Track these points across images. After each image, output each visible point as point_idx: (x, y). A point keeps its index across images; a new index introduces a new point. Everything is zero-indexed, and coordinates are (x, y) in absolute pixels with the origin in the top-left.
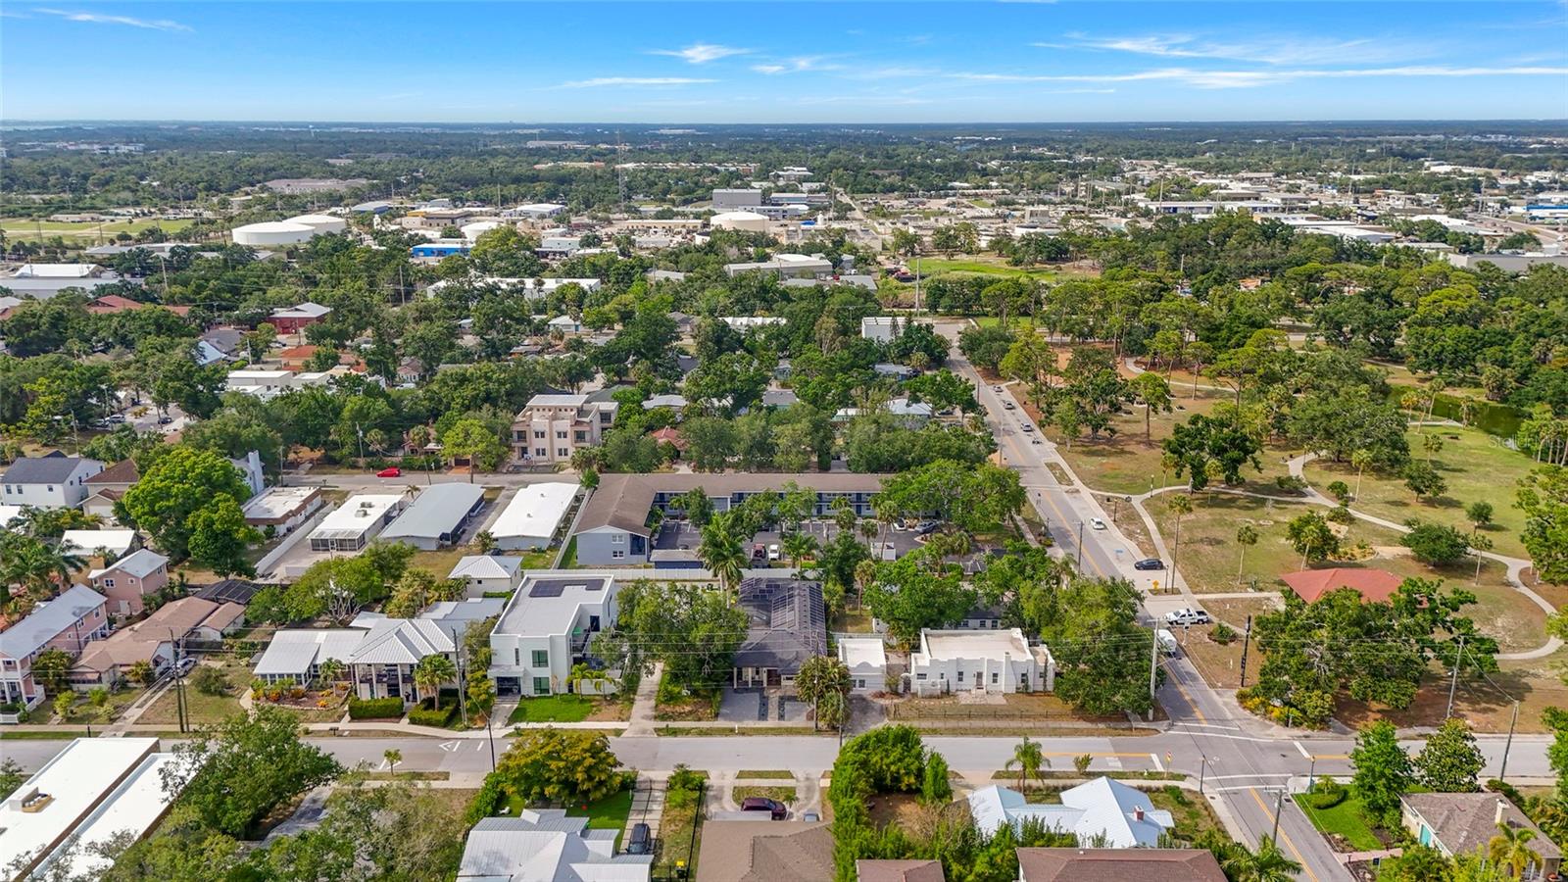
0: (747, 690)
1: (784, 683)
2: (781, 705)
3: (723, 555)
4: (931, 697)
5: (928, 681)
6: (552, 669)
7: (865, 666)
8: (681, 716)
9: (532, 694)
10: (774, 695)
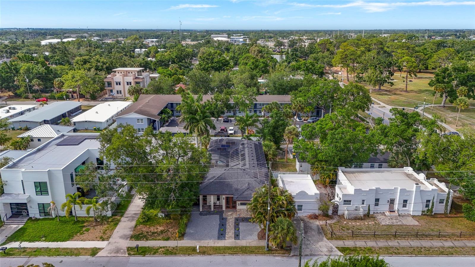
0: (210, 213)
1: (239, 207)
2: (237, 225)
3: (196, 119)
4: (356, 219)
5: (352, 207)
6: (53, 197)
7: (303, 194)
8: (153, 236)
9: (38, 216)
10: (231, 217)
